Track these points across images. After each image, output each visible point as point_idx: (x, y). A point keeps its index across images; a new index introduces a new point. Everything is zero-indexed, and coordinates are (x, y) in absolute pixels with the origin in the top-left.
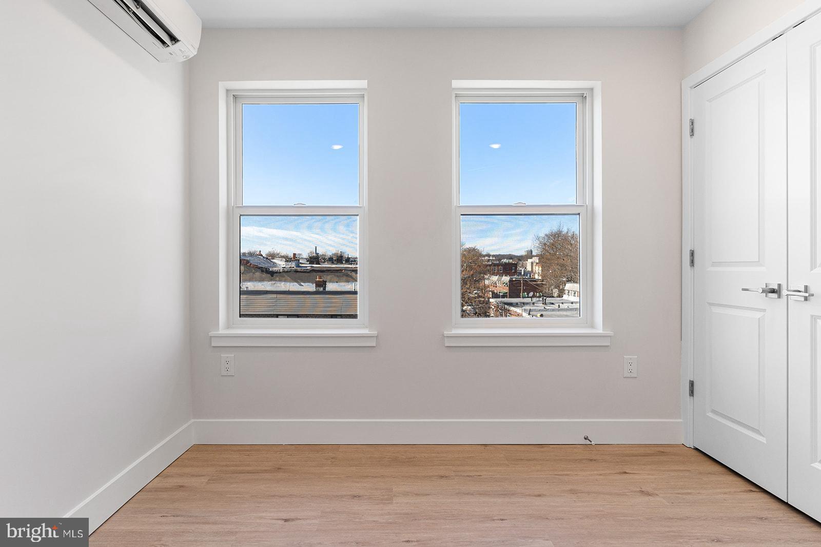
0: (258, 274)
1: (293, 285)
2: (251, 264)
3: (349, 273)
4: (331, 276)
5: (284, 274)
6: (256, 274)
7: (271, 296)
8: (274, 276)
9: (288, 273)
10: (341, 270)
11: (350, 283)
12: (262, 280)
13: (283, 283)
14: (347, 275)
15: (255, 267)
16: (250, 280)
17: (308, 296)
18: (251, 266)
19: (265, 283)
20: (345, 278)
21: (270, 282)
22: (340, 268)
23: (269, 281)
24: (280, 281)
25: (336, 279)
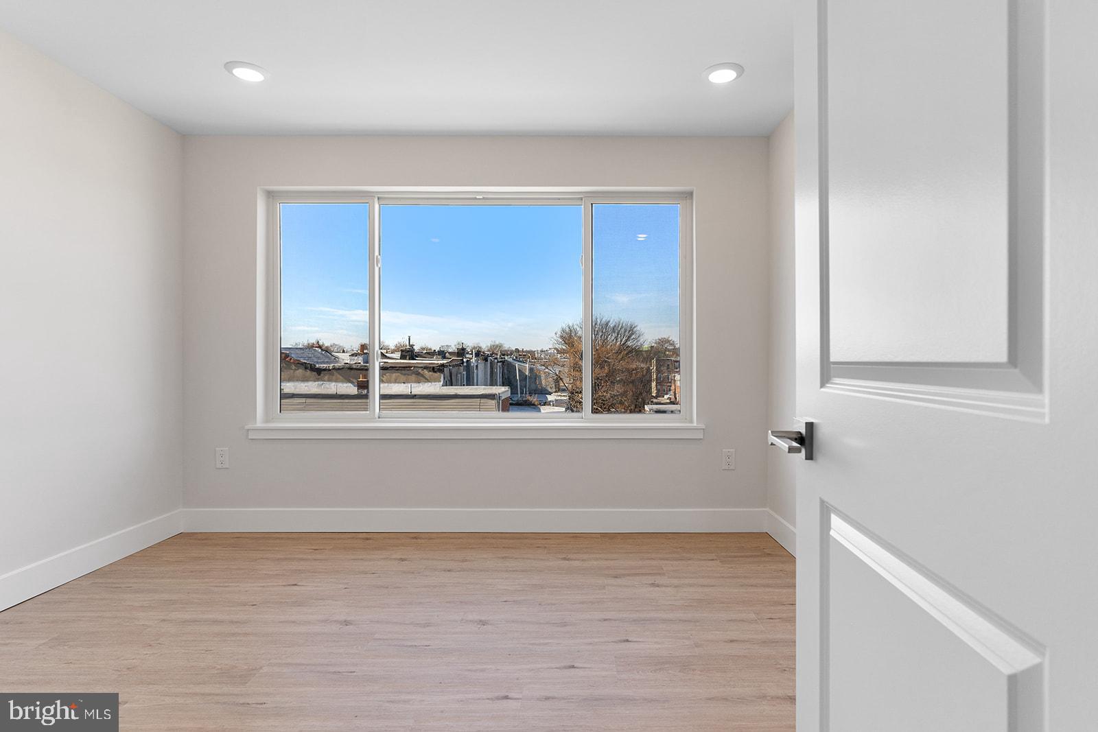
0: (300, 372)
1: (347, 387)
2: (291, 359)
3: (420, 371)
4: (397, 374)
5: (335, 372)
6: (298, 372)
7: (298, 401)
8: (322, 375)
9: (339, 371)
10: (409, 367)
11: (421, 384)
12: (305, 379)
13: (334, 384)
14: (418, 374)
15: (297, 362)
16: (290, 380)
17: (347, 401)
18: (292, 361)
19: (310, 383)
20: (413, 377)
21: (317, 383)
22: (408, 365)
23: (315, 381)
24: (330, 380)
25: (403, 378)
